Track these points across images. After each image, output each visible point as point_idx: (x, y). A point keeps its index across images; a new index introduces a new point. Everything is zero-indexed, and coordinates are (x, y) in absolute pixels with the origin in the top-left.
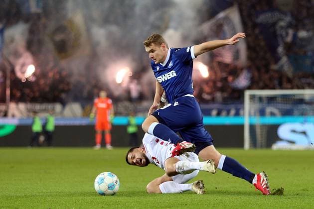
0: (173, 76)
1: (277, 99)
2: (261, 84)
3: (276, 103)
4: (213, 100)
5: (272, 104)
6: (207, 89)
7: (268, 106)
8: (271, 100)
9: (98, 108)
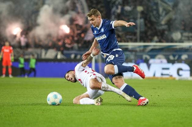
0: (104, 38)
9: (4, 52)
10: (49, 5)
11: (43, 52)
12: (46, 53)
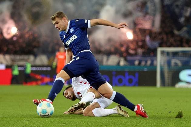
0: (75, 38)
1: (179, 54)
2: (169, 44)
3: (178, 56)
4: (136, 54)
5: (176, 57)
6: (132, 46)
7: (173, 58)
8: (175, 54)
9: (58, 59)
10: (112, 5)
11: (105, 58)
12: (108, 60)
